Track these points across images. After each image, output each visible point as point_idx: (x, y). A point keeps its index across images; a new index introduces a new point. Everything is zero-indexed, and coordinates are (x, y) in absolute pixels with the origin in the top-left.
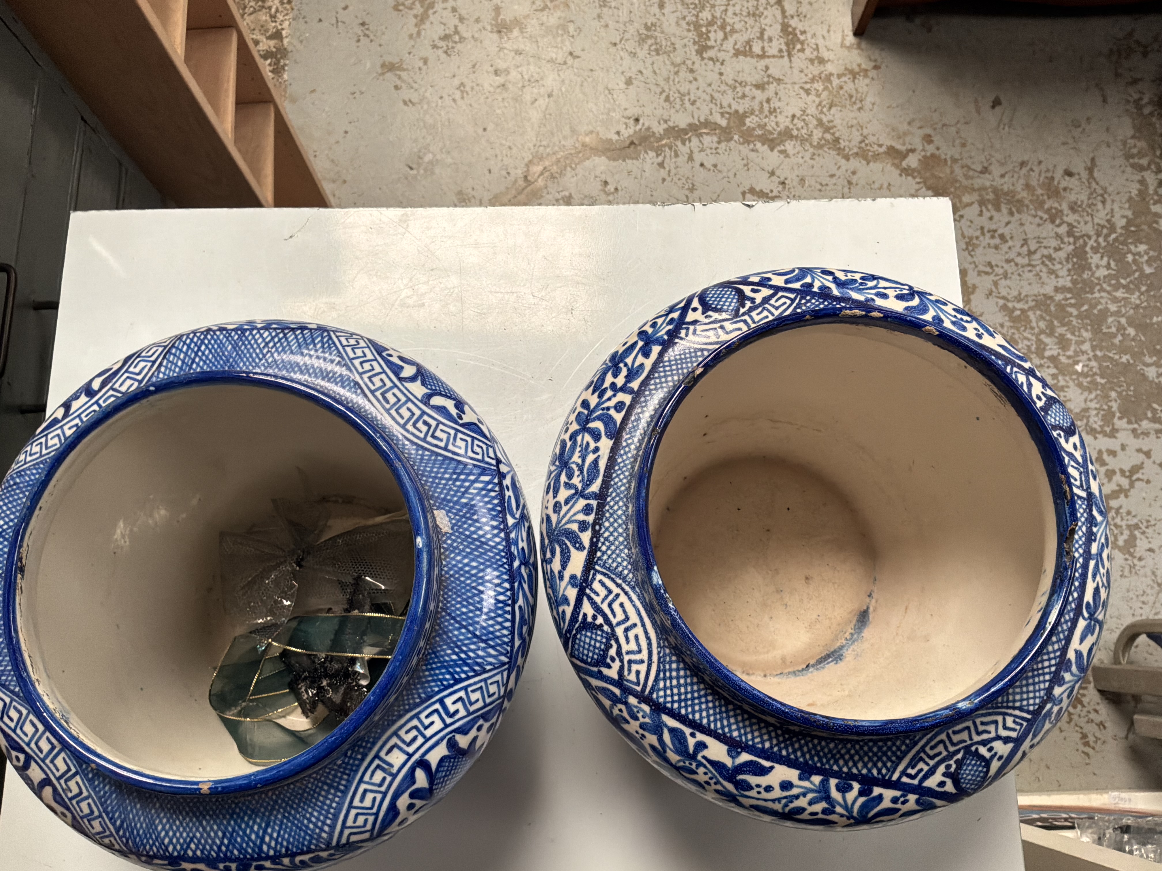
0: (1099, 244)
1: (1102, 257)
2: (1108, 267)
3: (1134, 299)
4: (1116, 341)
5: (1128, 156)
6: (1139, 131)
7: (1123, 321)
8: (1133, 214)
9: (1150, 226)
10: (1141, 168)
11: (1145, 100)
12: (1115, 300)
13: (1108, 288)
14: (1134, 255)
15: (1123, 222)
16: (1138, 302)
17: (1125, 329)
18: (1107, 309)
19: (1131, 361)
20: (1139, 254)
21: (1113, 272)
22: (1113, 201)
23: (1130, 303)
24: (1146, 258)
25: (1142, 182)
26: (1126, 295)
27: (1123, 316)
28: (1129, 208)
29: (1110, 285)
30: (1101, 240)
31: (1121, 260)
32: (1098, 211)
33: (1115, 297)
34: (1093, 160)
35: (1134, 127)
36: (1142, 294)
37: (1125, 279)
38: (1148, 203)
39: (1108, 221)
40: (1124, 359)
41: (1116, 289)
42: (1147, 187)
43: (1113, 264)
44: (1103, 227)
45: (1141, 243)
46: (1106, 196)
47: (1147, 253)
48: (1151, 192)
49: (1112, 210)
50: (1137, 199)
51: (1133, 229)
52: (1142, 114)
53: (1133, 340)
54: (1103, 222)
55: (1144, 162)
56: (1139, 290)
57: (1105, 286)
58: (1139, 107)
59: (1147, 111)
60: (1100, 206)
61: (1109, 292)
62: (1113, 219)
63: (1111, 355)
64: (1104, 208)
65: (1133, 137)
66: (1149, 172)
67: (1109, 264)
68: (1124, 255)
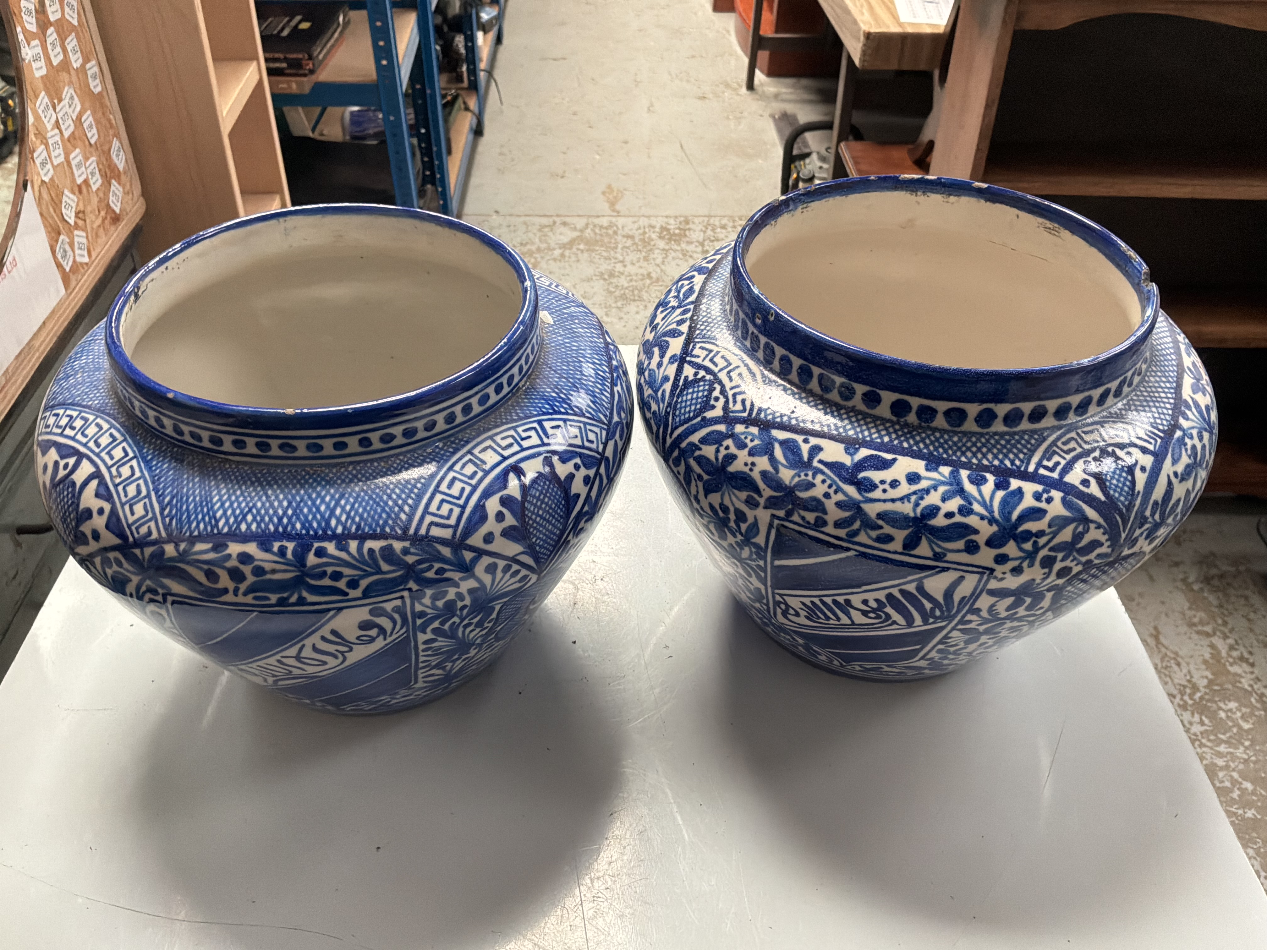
0: (1185, 702)
1: (1193, 714)
2: (1202, 723)
3: (1240, 752)
4: (1236, 794)
5: (1191, 625)
6: (1194, 605)
7: (1235, 775)
8: (1213, 674)
9: (1234, 685)
10: (1208, 635)
11: (1191, 579)
12: (1220, 755)
13: (1209, 744)
14: (1226, 711)
15: (1205, 682)
16: (1246, 757)
17: (1241, 783)
18: (1215, 765)
19: (1259, 817)
20: (1230, 710)
21: (1211, 728)
22: (1188, 664)
23: (1238, 757)
24: (1239, 714)
25: (1212, 646)
26: (1231, 750)
27: (1234, 770)
28: (1207, 669)
29: (1209, 740)
30: (1186, 698)
31: (1213, 716)
32: (1175, 672)
33: (1219, 752)
34: (1156, 628)
35: (1189, 601)
36: (1247, 748)
37: (1224, 734)
38: (1224, 665)
39: (1189, 681)
40: (1250, 814)
41: (1218, 745)
42: (1219, 652)
43: (1206, 721)
44: (1185, 687)
45: (1230, 701)
46: (1180, 659)
47: (1238, 709)
48: (1224, 653)
49: (1189, 672)
50: (1211, 661)
51: (1216, 688)
52: (1193, 590)
53: (1254, 793)
54: (1185, 683)
55: (1208, 629)
56: (1242, 744)
57: (1204, 741)
58: (1189, 586)
59: (1196, 587)
60: (1175, 668)
61: (1211, 748)
62: (1194, 680)
63: (1233, 810)
64: (1181, 671)
65: (1190, 608)
66: (1216, 638)
67: (1201, 719)
68: (1215, 713)
